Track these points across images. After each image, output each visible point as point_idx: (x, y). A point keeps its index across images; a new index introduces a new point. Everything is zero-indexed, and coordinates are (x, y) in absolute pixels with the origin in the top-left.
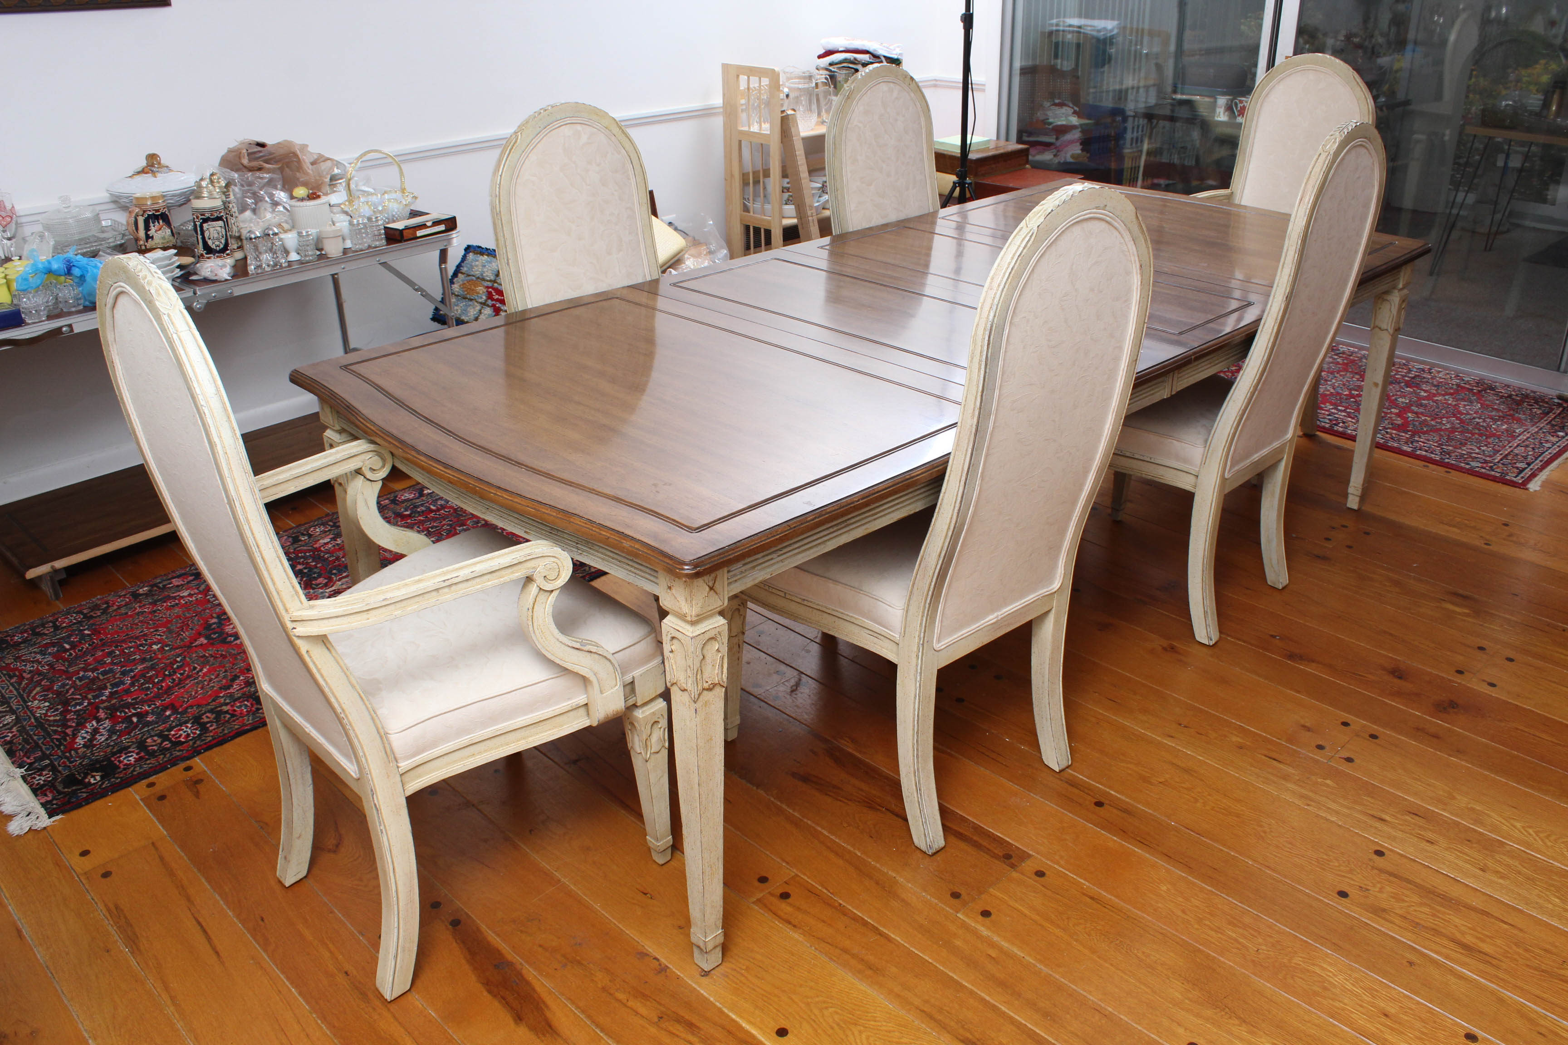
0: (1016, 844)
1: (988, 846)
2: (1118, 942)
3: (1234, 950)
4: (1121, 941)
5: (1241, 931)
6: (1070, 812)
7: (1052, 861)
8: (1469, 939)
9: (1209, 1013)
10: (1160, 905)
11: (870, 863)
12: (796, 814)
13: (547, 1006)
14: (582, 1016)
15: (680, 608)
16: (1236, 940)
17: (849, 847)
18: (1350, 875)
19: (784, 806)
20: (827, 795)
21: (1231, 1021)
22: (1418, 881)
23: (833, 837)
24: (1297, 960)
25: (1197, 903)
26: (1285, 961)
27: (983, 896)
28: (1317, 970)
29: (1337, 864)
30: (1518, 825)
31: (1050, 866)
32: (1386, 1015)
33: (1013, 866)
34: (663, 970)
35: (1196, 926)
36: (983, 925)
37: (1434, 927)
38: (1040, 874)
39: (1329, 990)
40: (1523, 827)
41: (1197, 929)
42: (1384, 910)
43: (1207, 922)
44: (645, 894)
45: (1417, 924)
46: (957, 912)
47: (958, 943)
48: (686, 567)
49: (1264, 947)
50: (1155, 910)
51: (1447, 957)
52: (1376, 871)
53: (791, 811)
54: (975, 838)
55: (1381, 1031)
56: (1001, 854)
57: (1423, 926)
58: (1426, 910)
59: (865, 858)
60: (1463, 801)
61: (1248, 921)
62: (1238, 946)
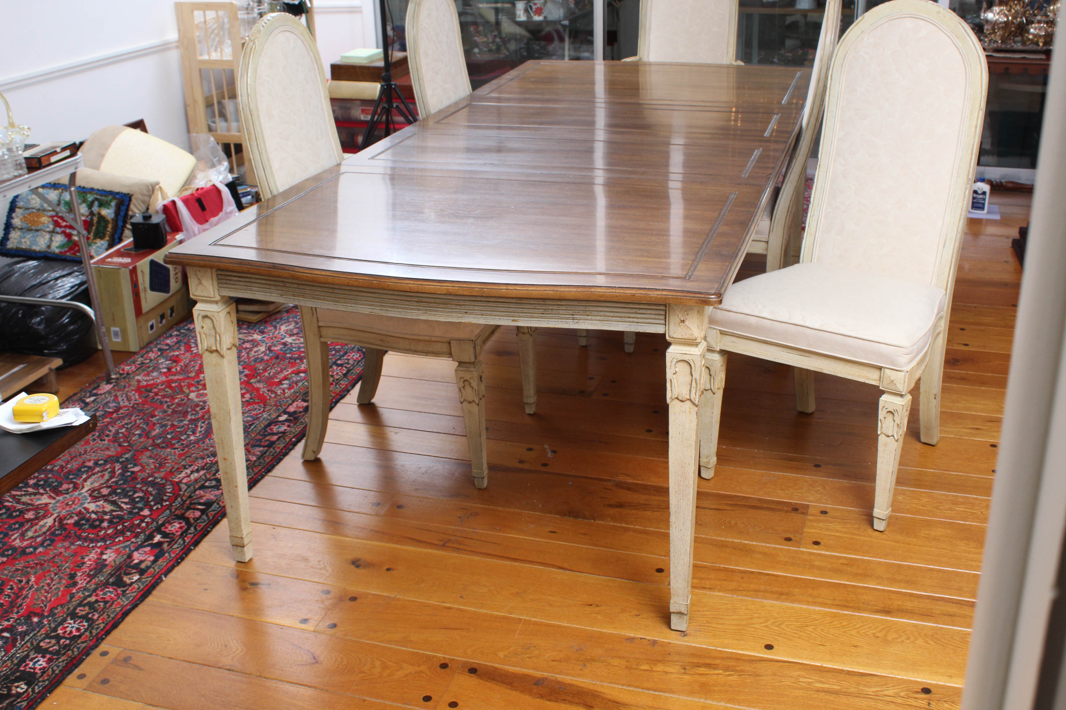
0: (792, 501)
1: (777, 508)
2: (905, 533)
4: (907, 532)
5: (963, 506)
6: (805, 475)
7: (823, 504)
10: (908, 507)
11: (717, 539)
13: (601, 692)
14: (631, 689)
15: (692, 335)
16: (966, 512)
18: (989, 461)
20: (645, 510)
25: (926, 500)
27: (804, 534)
29: (977, 457)
31: (825, 507)
33: (804, 514)
34: (654, 643)
35: (938, 511)
36: (822, 550)
38: (824, 513)
41: (940, 513)
43: (942, 508)
44: (591, 605)
46: (799, 548)
47: (817, 563)
48: (713, 297)
49: (984, 509)
50: (908, 511)
54: (765, 505)
56: (789, 510)
59: (711, 537)
61: (961, 500)
62: (969, 514)
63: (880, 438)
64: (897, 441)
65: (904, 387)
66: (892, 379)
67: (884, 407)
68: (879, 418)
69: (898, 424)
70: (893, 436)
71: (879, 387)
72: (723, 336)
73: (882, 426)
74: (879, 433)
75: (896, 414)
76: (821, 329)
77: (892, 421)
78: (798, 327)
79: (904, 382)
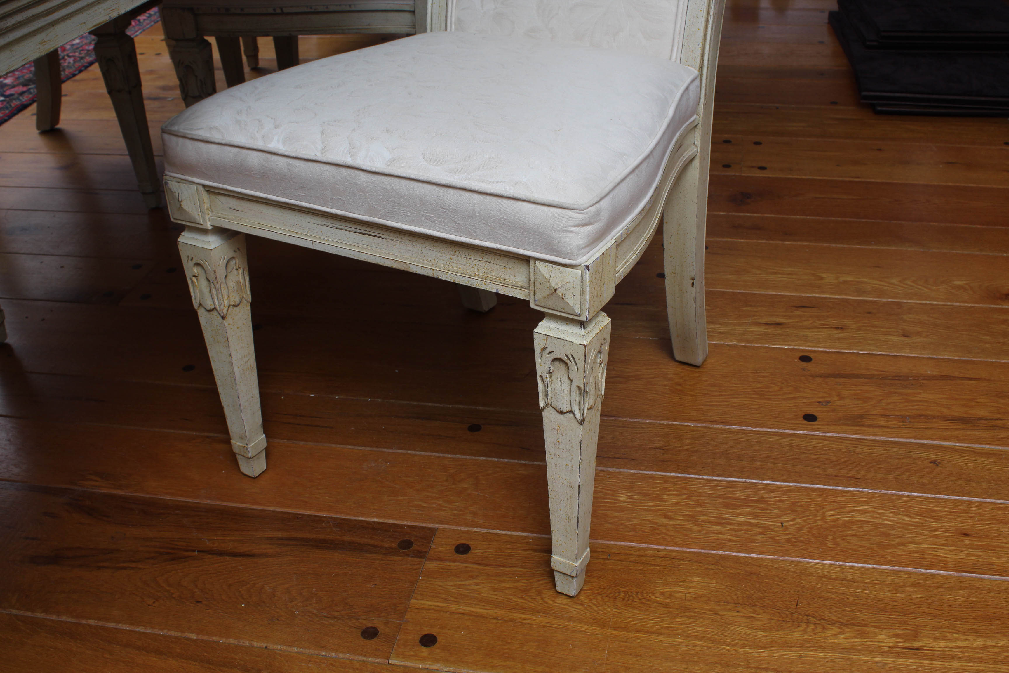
0: (405, 523)
1: (372, 542)
2: (622, 595)
3: (759, 538)
4: (625, 592)
5: (745, 510)
6: (447, 452)
7: (466, 525)
8: (958, 411)
9: (797, 635)
10: (635, 522)
11: (217, 643)
12: (64, 618)
16: (750, 524)
17: (173, 633)
18: (797, 395)
19: (39, 615)
20: (99, 568)
21: (830, 632)
22: (864, 372)
23: (140, 629)
24: (830, 516)
25: (674, 499)
26: (819, 523)
27: (408, 616)
28: (858, 517)
29: (777, 388)
30: (895, 281)
31: (468, 532)
32: (966, 535)
33: (421, 555)
35: (695, 528)
36: (436, 660)
37: (919, 412)
38: (463, 549)
39: (889, 535)
40: (900, 282)
41: (700, 531)
42: (861, 417)
43: (703, 518)
45: (902, 417)
46: (388, 658)
49: (787, 518)
50: (634, 530)
51: (959, 441)
52: (818, 379)
53: (54, 617)
54: (347, 538)
55: (979, 556)
56: (394, 545)
57: (910, 417)
58: (895, 398)
59: (205, 638)
60: (829, 278)
61: (742, 494)
62: (756, 530)
63: (545, 414)
64: (582, 423)
65: (582, 303)
66: (554, 285)
67: (544, 349)
68: (539, 373)
69: (579, 388)
70: (571, 411)
71: (528, 302)
72: (213, 197)
73: (546, 391)
74: (542, 404)
75: (572, 365)
76: (386, 171)
77: (565, 379)
78: (342, 170)
79: (583, 293)
